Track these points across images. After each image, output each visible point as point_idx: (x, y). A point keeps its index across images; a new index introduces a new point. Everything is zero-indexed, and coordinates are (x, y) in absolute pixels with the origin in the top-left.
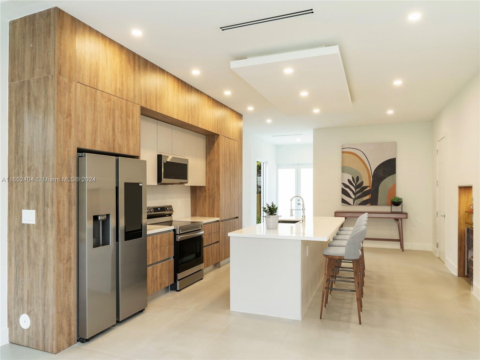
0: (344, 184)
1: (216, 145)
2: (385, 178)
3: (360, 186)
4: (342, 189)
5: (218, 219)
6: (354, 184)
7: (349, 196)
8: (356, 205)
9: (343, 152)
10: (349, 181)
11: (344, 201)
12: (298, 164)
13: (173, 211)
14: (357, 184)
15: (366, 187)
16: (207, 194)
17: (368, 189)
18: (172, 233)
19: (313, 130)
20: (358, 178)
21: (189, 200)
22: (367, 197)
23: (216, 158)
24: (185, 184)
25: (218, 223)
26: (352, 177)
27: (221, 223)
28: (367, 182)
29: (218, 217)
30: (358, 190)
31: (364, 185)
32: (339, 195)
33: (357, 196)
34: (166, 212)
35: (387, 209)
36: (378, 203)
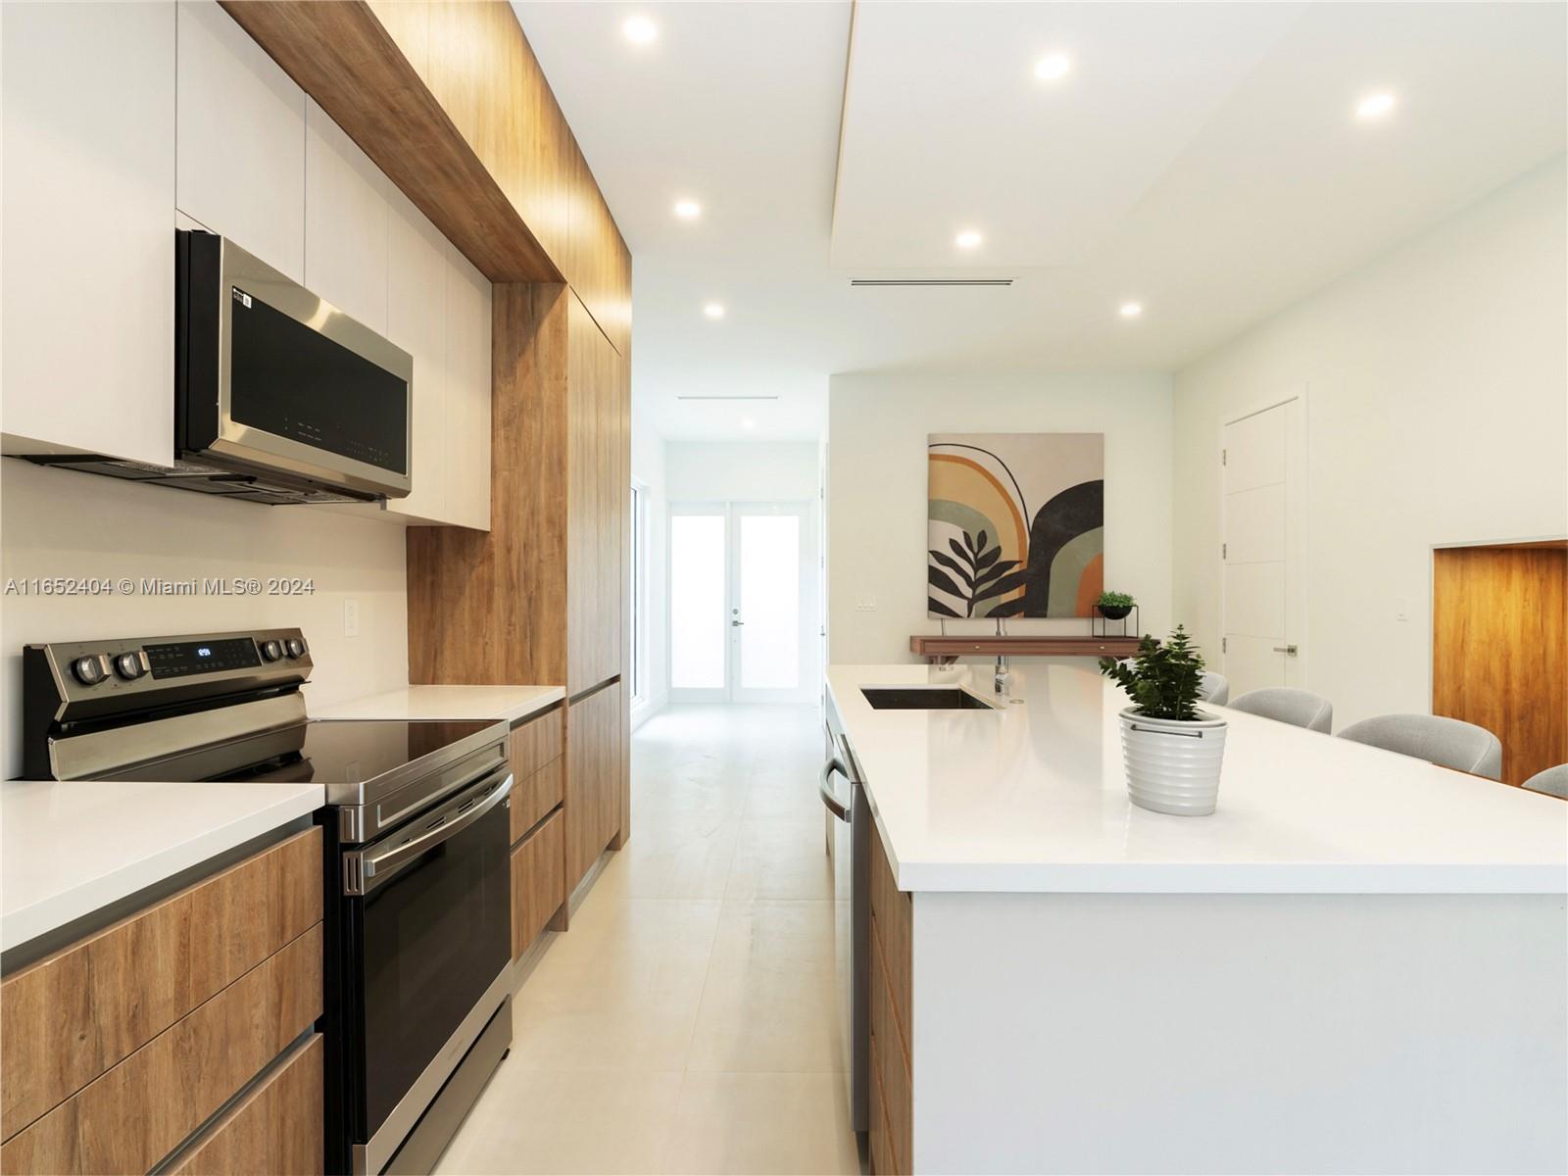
0: (936, 554)
2: (1071, 537)
3: (988, 562)
4: (931, 569)
5: (557, 693)
6: (971, 555)
7: (954, 590)
8: (978, 616)
9: (932, 457)
10: (954, 544)
11: (934, 606)
12: (732, 503)
14: (980, 555)
15: (1010, 564)
17: (1016, 569)
18: (313, 835)
19: (827, 378)
20: (983, 538)
21: (400, 599)
22: (1014, 595)
23: (547, 395)
25: (558, 712)
26: (965, 534)
27: (572, 714)
28: (1013, 548)
29: (557, 680)
30: (983, 572)
31: (1004, 557)
32: (919, 588)
33: (980, 589)
35: (1080, 628)
36: (1049, 612)
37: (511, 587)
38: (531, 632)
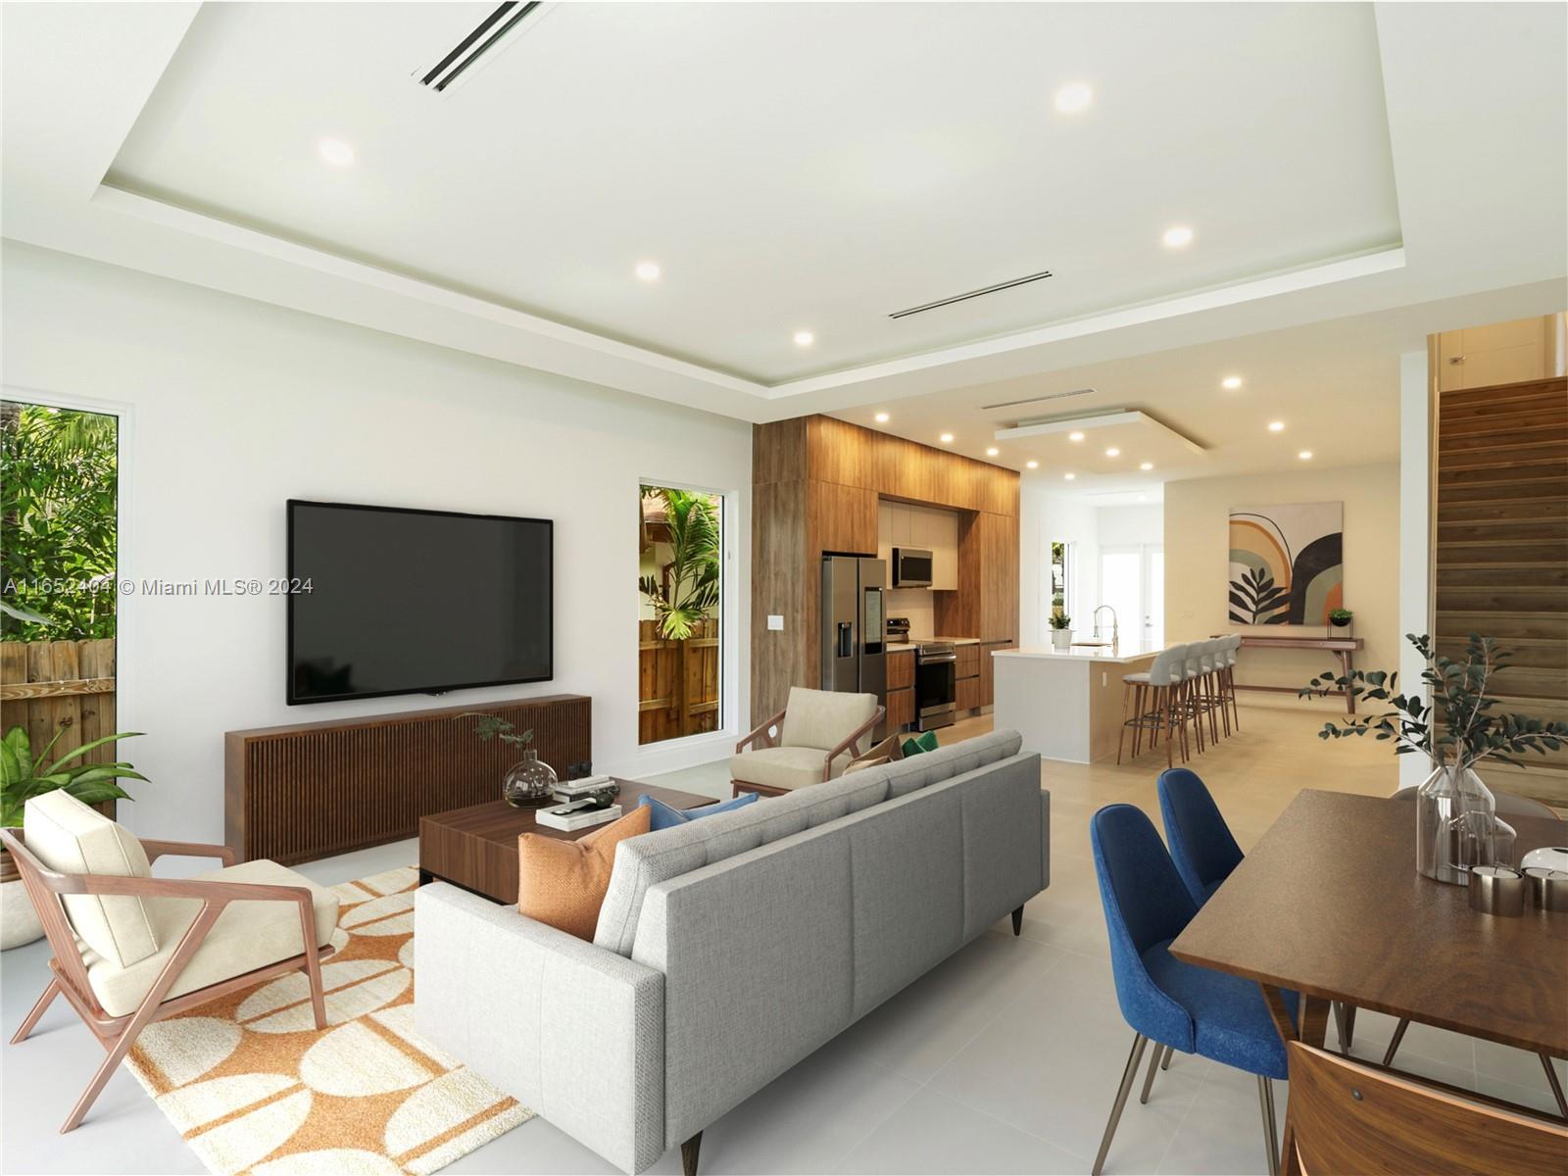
0: (1233, 584)
1: (974, 526)
2: (1320, 571)
3: (1266, 588)
4: (1231, 593)
5: (977, 641)
6: (1255, 584)
7: (1244, 606)
8: (1259, 623)
9: (1231, 522)
10: (1244, 577)
11: (1233, 616)
12: (1145, 546)
13: (909, 626)
14: (1262, 583)
15: (1280, 590)
16: (960, 602)
17: (1283, 593)
18: (913, 653)
19: (1163, 485)
20: (1262, 572)
21: (931, 611)
22: (1282, 609)
23: (975, 547)
24: (928, 588)
25: (977, 647)
26: (1251, 570)
27: (982, 648)
28: (1281, 579)
29: (977, 637)
30: (1262, 595)
31: (1276, 585)
32: (1226, 606)
33: (1260, 606)
34: (899, 628)
35: (1322, 632)
36: (1305, 621)
37: (964, 607)
38: (970, 621)
